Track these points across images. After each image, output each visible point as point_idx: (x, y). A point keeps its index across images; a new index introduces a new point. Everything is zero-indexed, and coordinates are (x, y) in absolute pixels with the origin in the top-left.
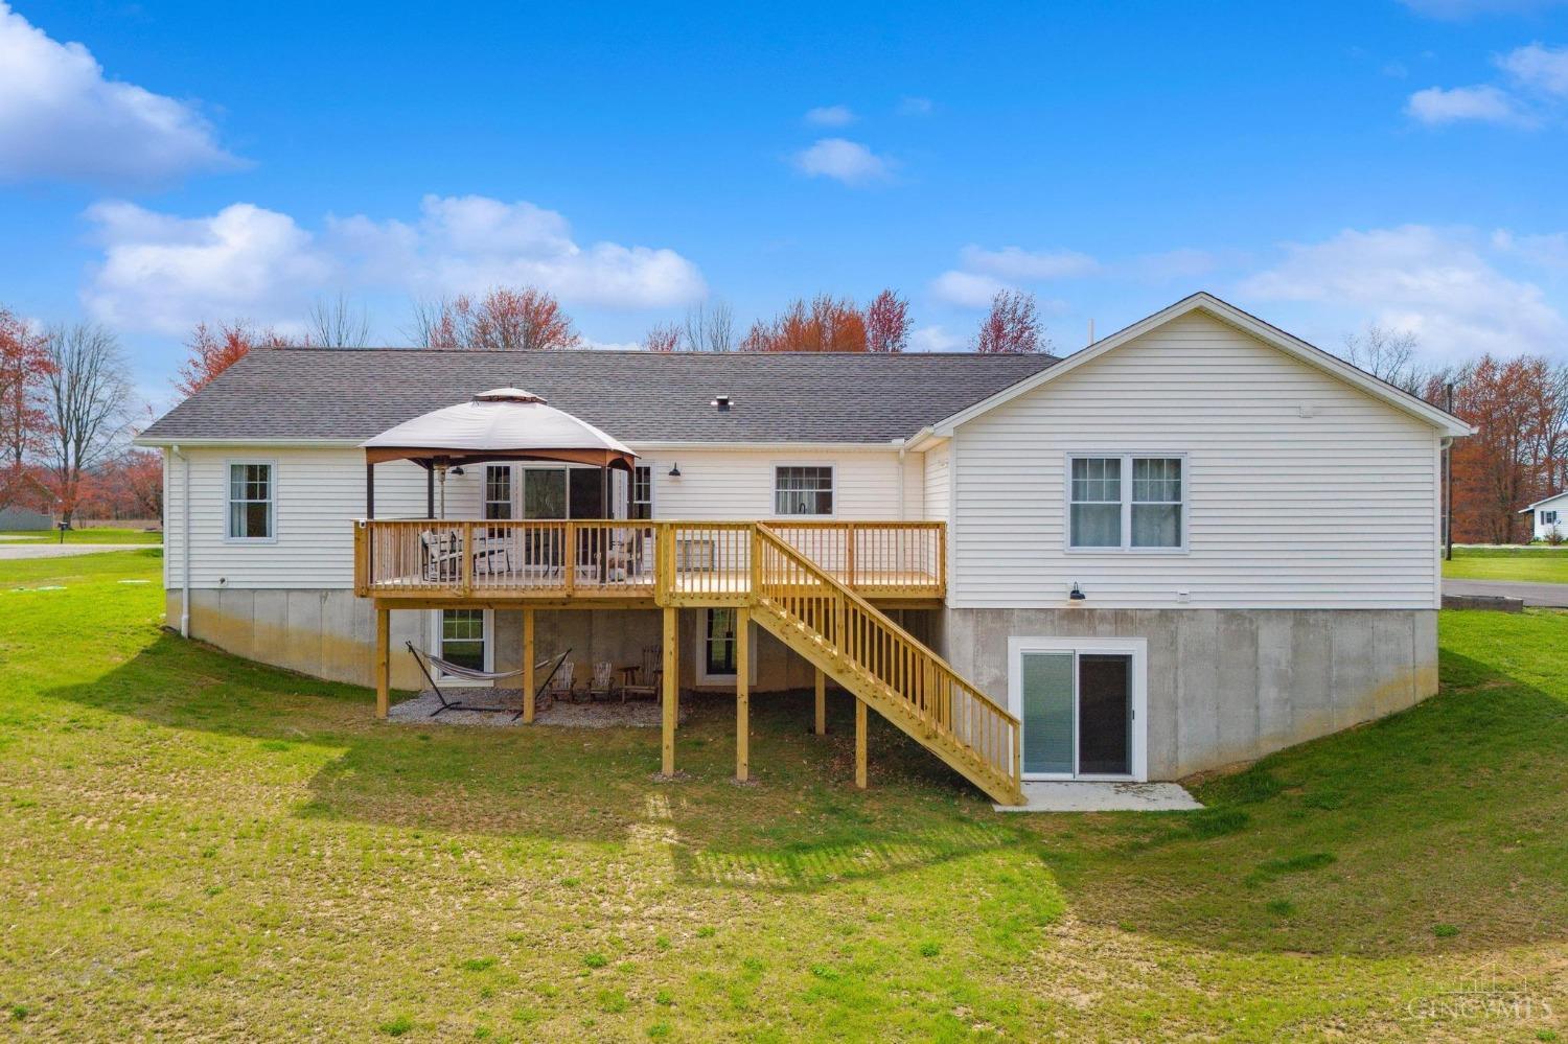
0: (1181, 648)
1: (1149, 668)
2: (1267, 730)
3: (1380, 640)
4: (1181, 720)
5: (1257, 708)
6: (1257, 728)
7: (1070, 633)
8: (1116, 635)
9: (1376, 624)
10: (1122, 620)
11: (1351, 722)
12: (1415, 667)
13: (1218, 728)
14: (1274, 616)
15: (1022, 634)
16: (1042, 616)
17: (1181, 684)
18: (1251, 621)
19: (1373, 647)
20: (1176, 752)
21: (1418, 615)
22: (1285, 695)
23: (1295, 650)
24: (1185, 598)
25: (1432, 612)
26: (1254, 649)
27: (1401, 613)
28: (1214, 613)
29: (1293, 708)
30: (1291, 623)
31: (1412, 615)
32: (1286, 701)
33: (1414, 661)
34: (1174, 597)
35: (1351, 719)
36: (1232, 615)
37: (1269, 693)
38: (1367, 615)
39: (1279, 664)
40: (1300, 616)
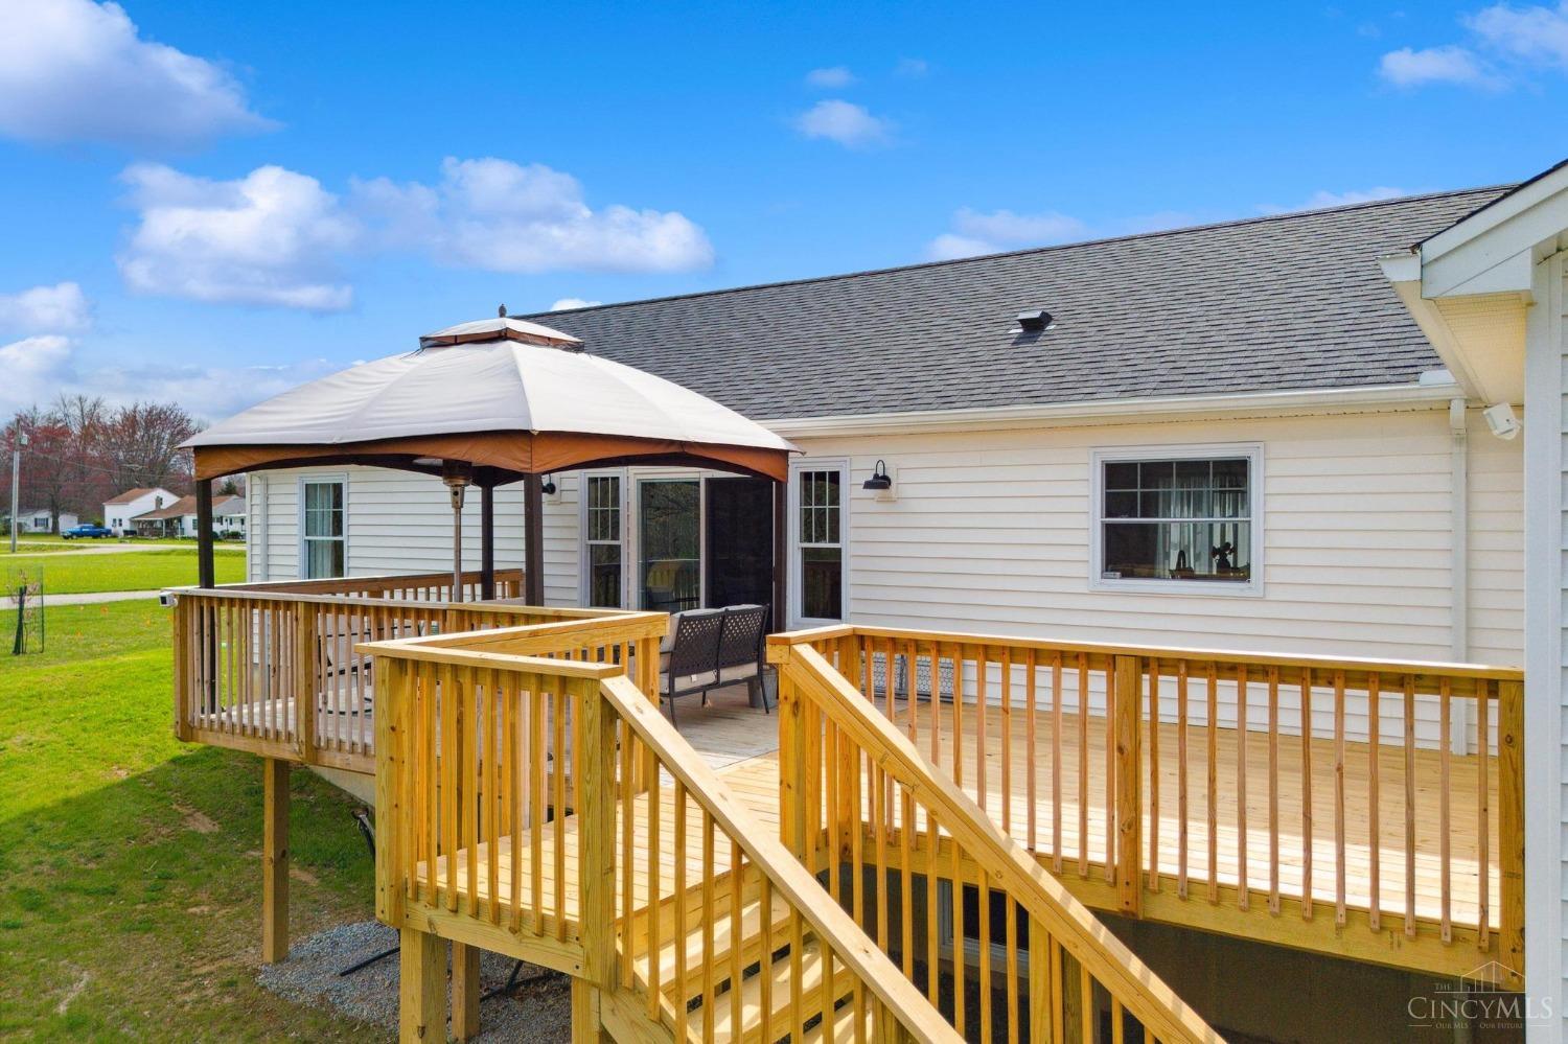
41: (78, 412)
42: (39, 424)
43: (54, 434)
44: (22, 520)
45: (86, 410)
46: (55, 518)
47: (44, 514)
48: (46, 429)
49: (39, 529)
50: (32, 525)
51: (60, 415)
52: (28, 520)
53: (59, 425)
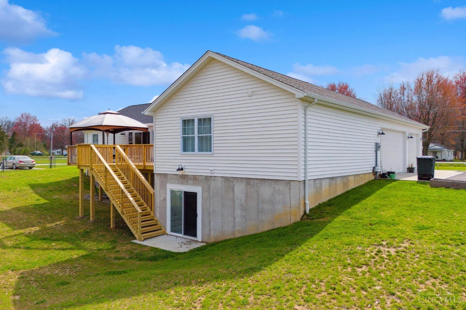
0: (211, 191)
1: (202, 198)
2: (237, 228)
3: (276, 193)
4: (211, 219)
5: (234, 218)
6: (234, 226)
7: (182, 184)
8: (194, 185)
9: (275, 186)
10: (195, 179)
11: (266, 229)
12: (290, 207)
13: (222, 224)
14: (239, 180)
15: (171, 183)
16: (175, 177)
17: (211, 206)
18: (232, 182)
19: (274, 196)
20: (210, 232)
21: (292, 183)
22: (243, 214)
23: (247, 195)
24: (212, 172)
25: (297, 182)
26: (233, 193)
27: (285, 182)
28: (221, 178)
29: (246, 219)
30: (245, 183)
31: (290, 183)
32: (244, 217)
33: (290, 204)
34: (209, 171)
35: (266, 227)
36: (226, 179)
37: (238, 212)
38: (272, 182)
39: (241, 200)
40: (248, 180)
41: (68, 123)
42: (59, 126)
43: (62, 129)
44: (54, 152)
45: (70, 122)
46: (62, 151)
47: (59, 150)
48: (60, 127)
49: (58, 154)
50: (56, 153)
51: (64, 124)
52: (55, 152)
53: (64, 126)
